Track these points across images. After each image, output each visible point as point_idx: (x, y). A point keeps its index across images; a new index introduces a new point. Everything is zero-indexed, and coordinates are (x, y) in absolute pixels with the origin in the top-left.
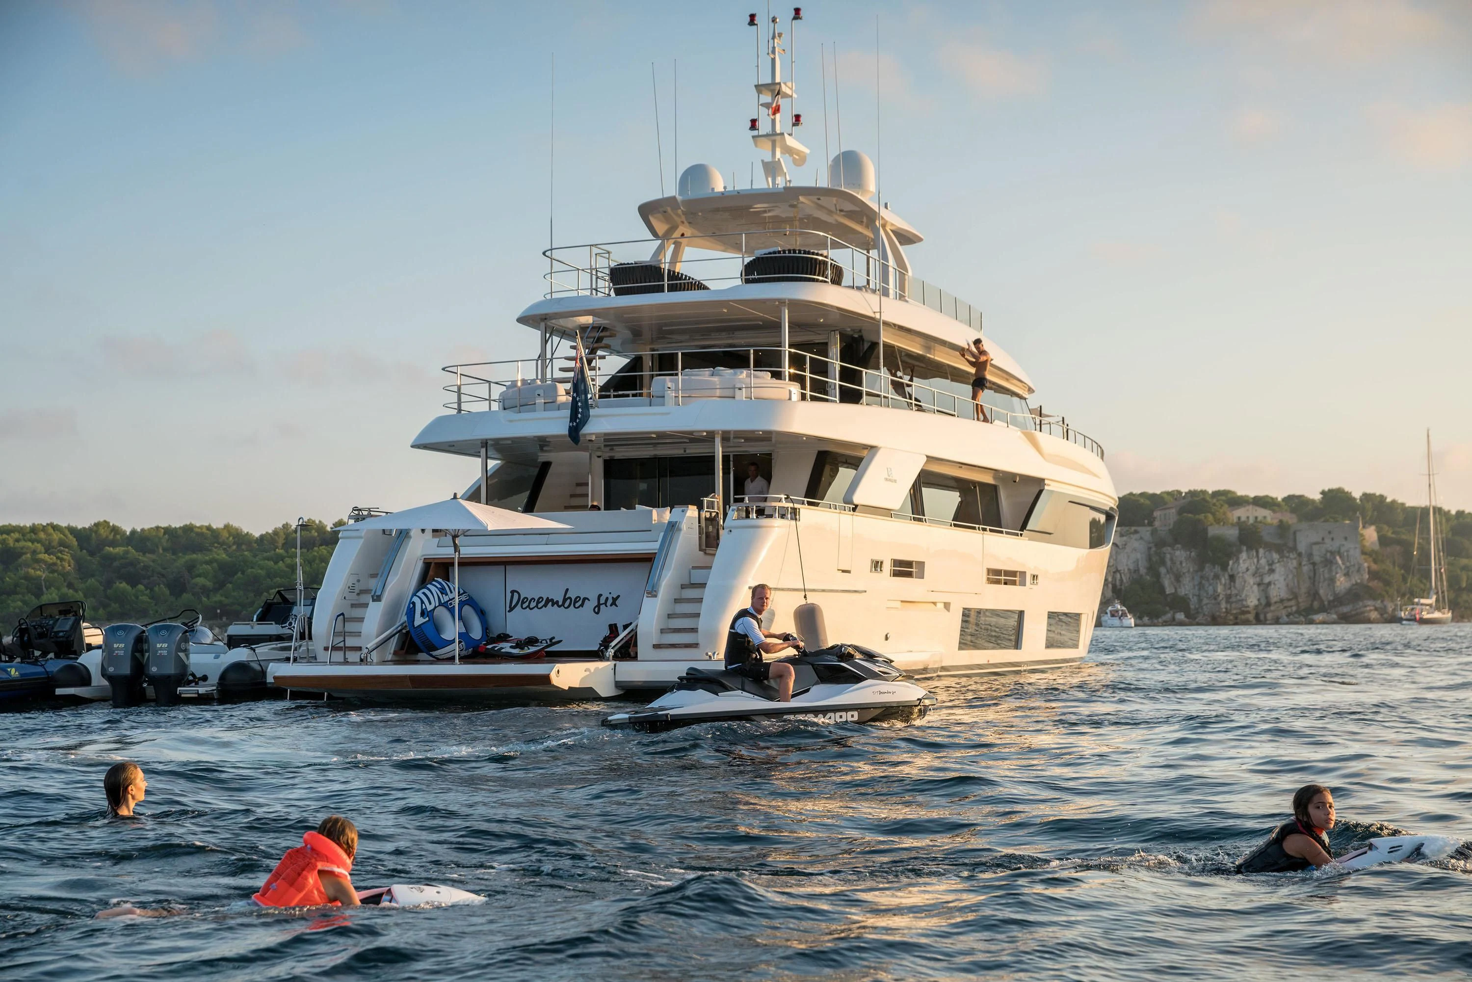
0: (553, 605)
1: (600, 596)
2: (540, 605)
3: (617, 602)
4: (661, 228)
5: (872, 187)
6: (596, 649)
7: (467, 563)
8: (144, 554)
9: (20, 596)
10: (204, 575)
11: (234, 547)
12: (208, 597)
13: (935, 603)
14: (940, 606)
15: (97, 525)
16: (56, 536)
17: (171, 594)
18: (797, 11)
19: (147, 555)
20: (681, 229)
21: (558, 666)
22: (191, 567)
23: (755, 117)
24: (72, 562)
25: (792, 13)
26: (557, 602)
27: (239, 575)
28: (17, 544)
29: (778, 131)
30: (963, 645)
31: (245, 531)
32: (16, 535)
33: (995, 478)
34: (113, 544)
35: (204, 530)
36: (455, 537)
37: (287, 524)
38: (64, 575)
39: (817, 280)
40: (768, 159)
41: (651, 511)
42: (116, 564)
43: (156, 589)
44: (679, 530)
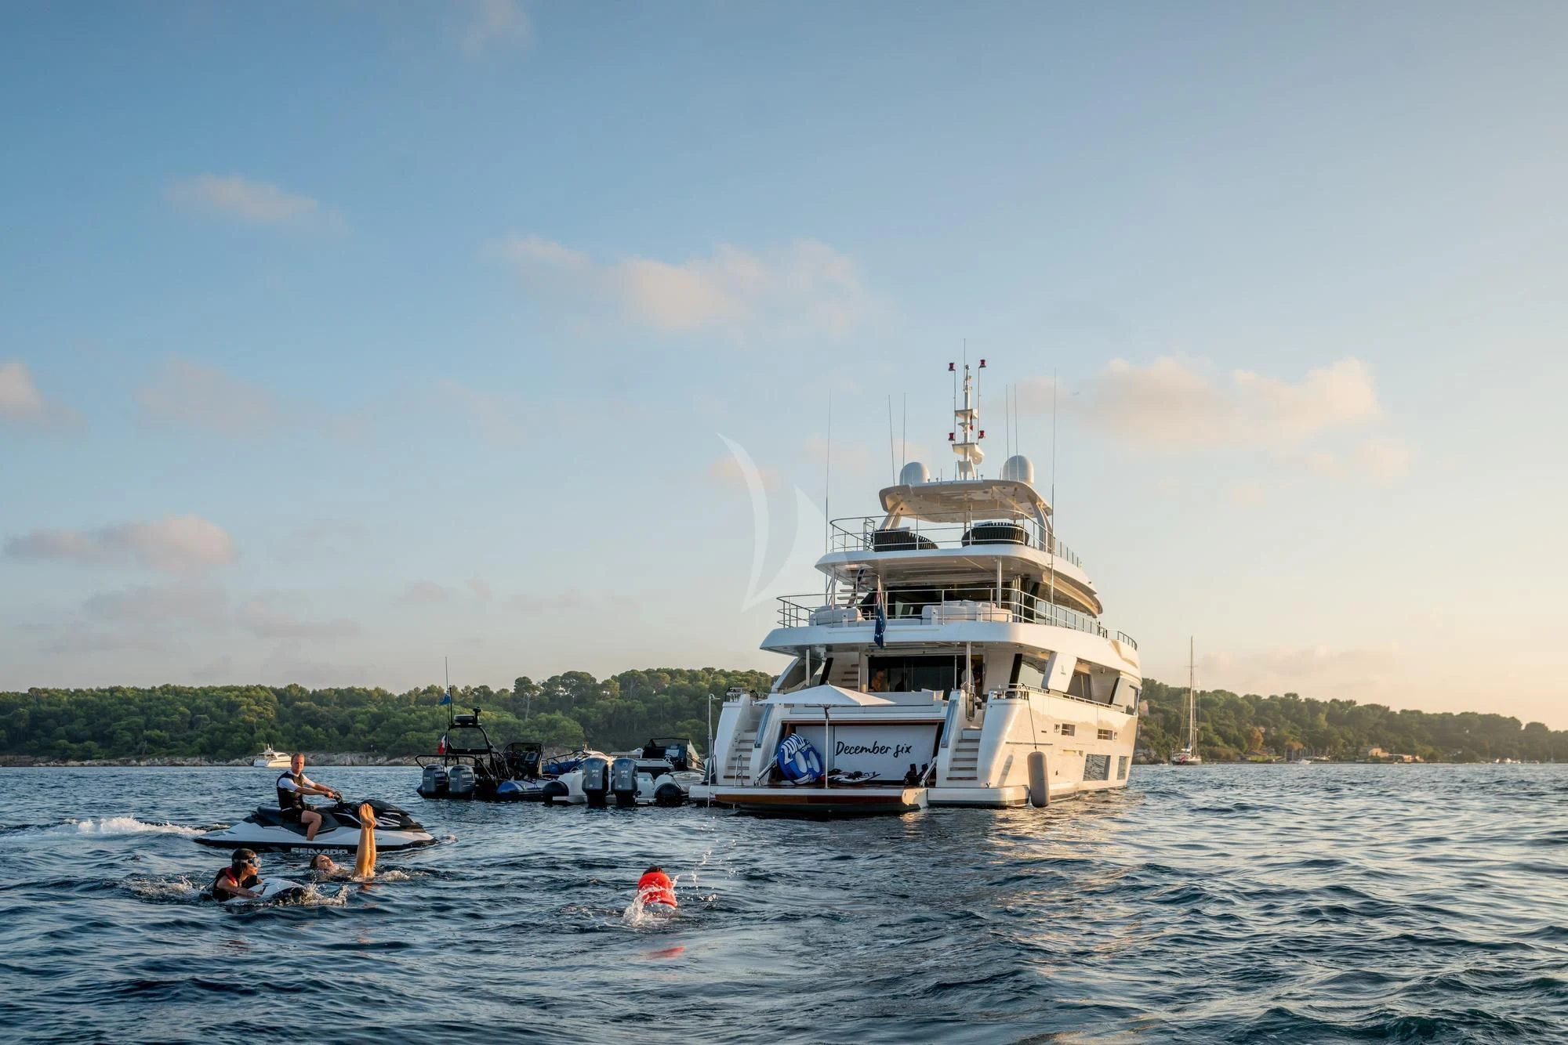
0: (866, 751)
1: (898, 746)
2: (857, 751)
3: (910, 750)
4: (890, 504)
5: (1032, 480)
6: (903, 779)
7: (834, 724)
8: (322, 706)
9: (240, 734)
10: (362, 722)
11: (382, 703)
12: (365, 736)
13: (1075, 751)
14: (1078, 753)
15: (290, 686)
16: (263, 694)
17: (341, 734)
18: (983, 362)
19: (324, 708)
20: (902, 505)
21: (906, 791)
22: (353, 716)
23: (953, 432)
24: (274, 712)
25: (979, 364)
26: (869, 750)
27: (385, 722)
28: (237, 699)
29: (968, 441)
30: (1085, 778)
31: (389, 692)
32: (236, 693)
33: (1090, 670)
34: (301, 699)
35: (362, 691)
36: (826, 709)
37: (417, 688)
38: (269, 720)
39: (1018, 543)
40: (962, 459)
41: (933, 693)
42: (303, 713)
43: (330, 730)
44: (958, 705)
